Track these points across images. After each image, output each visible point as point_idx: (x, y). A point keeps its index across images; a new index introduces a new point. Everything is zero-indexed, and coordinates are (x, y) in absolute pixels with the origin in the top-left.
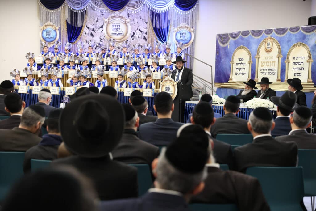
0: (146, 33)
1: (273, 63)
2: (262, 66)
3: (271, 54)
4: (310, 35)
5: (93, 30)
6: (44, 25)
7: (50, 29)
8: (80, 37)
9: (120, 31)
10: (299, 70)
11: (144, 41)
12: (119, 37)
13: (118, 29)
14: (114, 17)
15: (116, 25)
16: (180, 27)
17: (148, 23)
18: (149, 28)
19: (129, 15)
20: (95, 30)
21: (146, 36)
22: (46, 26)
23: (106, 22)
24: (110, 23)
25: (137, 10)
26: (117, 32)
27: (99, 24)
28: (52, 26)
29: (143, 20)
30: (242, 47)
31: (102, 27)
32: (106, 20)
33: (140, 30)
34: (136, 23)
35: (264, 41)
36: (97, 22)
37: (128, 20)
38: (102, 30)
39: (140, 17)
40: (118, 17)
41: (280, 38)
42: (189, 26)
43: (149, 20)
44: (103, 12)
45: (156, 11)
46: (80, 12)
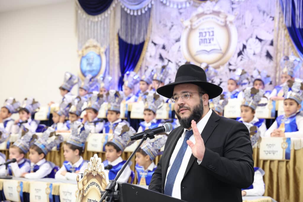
5: (164, 47)
6: (84, 47)
7: (92, 53)
9: (214, 45)
11: (266, 62)
13: (210, 40)
14: (203, 14)
15: (206, 32)
17: (277, 19)
18: (279, 29)
19: (234, 6)
20: (167, 48)
22: (87, 48)
23: (187, 27)
24: (195, 29)
26: (208, 48)
28: (95, 46)
29: (264, 12)
31: (178, 40)
32: (187, 23)
33: (257, 38)
34: (248, 23)
36: (170, 29)
37: (231, 18)
39: (258, 7)
40: (210, 14)
43: (276, 11)
44: (181, 8)
46: (135, 14)
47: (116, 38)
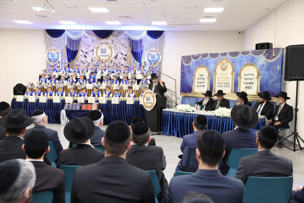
0: (126, 55)
1: (228, 79)
2: (219, 81)
3: (226, 72)
4: (258, 57)
5: (86, 53)
6: (49, 49)
7: (54, 52)
8: (76, 58)
9: (107, 54)
10: (250, 84)
11: (124, 61)
12: (106, 58)
13: (105, 52)
14: (102, 43)
15: (103, 49)
16: (151, 51)
17: (127, 48)
18: (128, 51)
19: (113, 42)
20: (88, 53)
21: (125, 57)
22: (51, 50)
23: (96, 47)
24: (99, 48)
25: (119, 38)
26: (104, 55)
27: (91, 48)
28: (55, 50)
29: (123, 45)
30: (202, 66)
31: (92, 51)
32: (96, 45)
33: (121, 53)
34: (118, 48)
35: (220, 61)
36: (89, 47)
37: (112, 46)
38: (93, 53)
39: (121, 43)
40: (105, 43)
41: (234, 59)
42: (158, 50)
43: (128, 46)
44: (93, 40)
45: (133, 39)
46: (76, 39)
47: (66, 48)
